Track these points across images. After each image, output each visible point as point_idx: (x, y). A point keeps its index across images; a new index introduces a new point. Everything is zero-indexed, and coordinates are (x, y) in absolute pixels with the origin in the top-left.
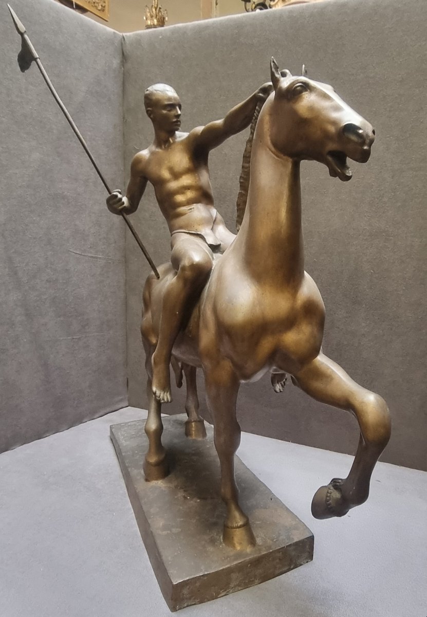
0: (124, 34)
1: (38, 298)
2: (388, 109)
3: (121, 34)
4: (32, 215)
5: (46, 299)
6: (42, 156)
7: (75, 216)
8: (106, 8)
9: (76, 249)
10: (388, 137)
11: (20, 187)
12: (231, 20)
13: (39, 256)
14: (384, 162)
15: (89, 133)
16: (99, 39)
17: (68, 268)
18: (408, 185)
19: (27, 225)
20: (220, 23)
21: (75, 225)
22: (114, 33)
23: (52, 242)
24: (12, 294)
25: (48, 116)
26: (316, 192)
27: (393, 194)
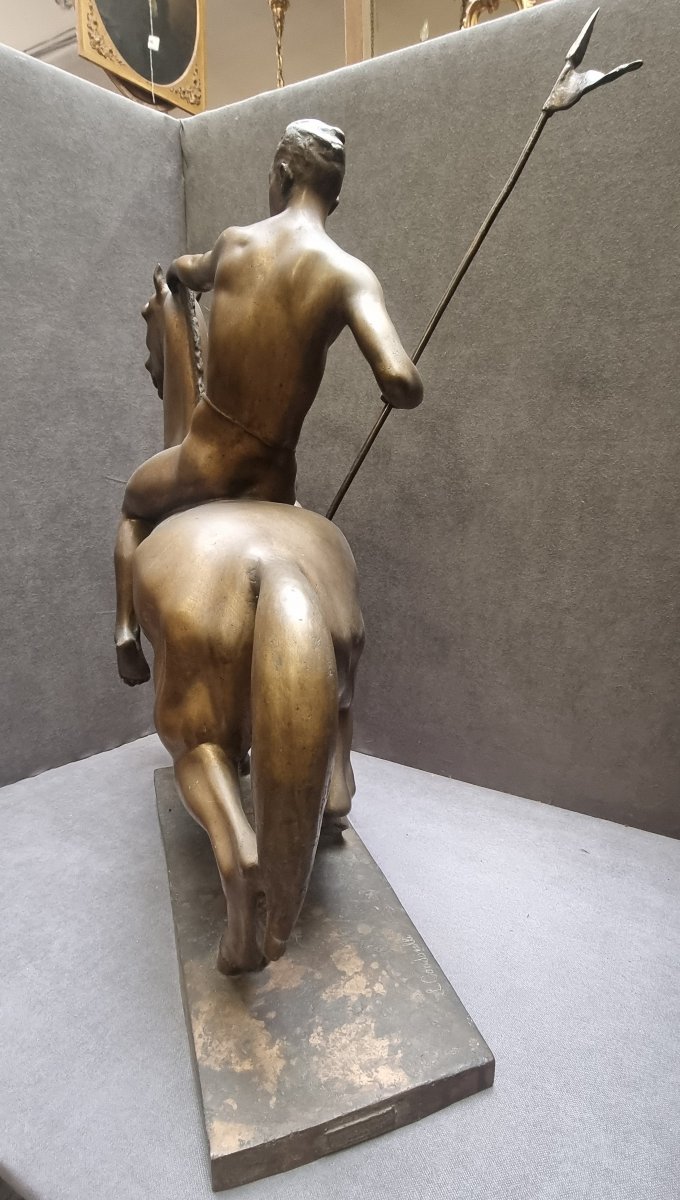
0: (183, 120)
1: (61, 552)
2: (614, 210)
3: (178, 120)
4: (42, 424)
5: (72, 554)
6: (54, 330)
7: (113, 422)
8: (203, 100)
9: (118, 475)
10: (614, 262)
11: (21, 379)
12: (345, 75)
13: (59, 488)
14: (606, 308)
15: (130, 289)
16: (140, 130)
17: (106, 505)
18: (649, 348)
19: (35, 440)
20: (328, 83)
21: (116, 438)
22: (166, 118)
23: (78, 466)
24: (17, 547)
25: (60, 263)
26: (489, 367)
27: (619, 364)
